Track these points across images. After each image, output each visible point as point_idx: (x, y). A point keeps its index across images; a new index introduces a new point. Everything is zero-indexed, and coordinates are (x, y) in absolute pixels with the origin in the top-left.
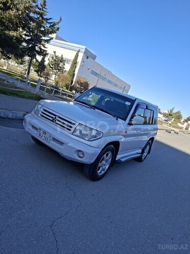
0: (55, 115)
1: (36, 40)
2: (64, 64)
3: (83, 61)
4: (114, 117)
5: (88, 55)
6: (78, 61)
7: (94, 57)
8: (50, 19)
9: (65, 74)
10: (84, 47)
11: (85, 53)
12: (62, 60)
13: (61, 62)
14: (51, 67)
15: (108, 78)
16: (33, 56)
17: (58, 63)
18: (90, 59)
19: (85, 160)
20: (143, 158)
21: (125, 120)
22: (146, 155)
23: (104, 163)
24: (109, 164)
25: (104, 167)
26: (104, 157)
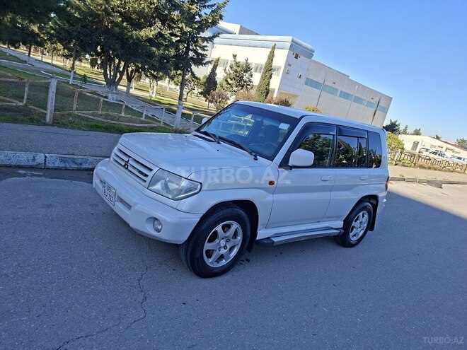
0: (129, 157)
1: (189, 39)
2: (251, 75)
3: (288, 64)
5: (297, 51)
6: (275, 64)
7: (310, 54)
10: (289, 38)
11: (291, 48)
12: (247, 69)
13: (246, 71)
14: (229, 84)
15: (340, 89)
16: (187, 68)
17: (240, 74)
18: (302, 58)
19: (165, 235)
20: (355, 239)
21: (271, 159)
22: (362, 232)
23: (223, 243)
24: (240, 246)
25: (223, 251)
26: (216, 232)
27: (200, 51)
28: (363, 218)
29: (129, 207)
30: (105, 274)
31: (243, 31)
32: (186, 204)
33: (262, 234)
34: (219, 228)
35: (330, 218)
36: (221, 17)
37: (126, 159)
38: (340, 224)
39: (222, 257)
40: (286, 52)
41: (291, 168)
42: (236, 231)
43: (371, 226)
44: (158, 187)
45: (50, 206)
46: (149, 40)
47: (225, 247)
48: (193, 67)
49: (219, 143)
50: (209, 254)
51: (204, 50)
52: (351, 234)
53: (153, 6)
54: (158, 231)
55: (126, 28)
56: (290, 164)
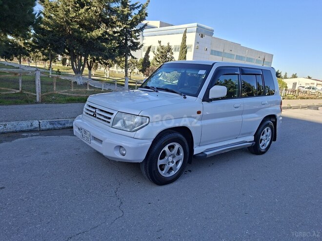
0: (96, 108)
1: (126, 33)
2: (172, 53)
3: (197, 42)
4: (181, 95)
5: (202, 33)
6: (188, 43)
7: (211, 33)
8: (136, 4)
10: (195, 24)
11: (197, 31)
12: (169, 49)
13: (169, 51)
14: (158, 62)
15: (236, 54)
16: (127, 54)
17: (164, 52)
18: (206, 37)
19: (129, 157)
20: (264, 148)
21: (196, 96)
22: (268, 142)
23: (170, 159)
24: (183, 160)
25: (172, 165)
26: (164, 151)
27: (135, 41)
28: (268, 132)
29: (101, 141)
30: (91, 191)
31: (162, 25)
32: (140, 134)
33: (197, 150)
34: (166, 148)
37: (94, 110)
38: (252, 138)
39: (171, 169)
40: (194, 34)
41: (211, 100)
42: (178, 150)
43: (274, 138)
44: (119, 124)
45: (46, 153)
46: (99, 38)
47: (172, 162)
48: (132, 52)
49: (157, 92)
50: (162, 167)
51: (137, 39)
52: (261, 145)
53: (97, 14)
54: (124, 155)
55: (82, 32)
56: (210, 98)
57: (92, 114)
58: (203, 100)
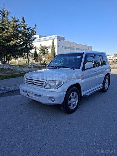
0: (33, 80)
1: (26, 42)
2: (48, 50)
3: (58, 44)
4: (72, 68)
5: (59, 39)
7: (64, 39)
8: (30, 28)
9: (50, 55)
10: (56, 35)
11: (57, 39)
12: (46, 48)
13: (46, 49)
14: (41, 54)
16: (28, 52)
17: (44, 50)
18: (62, 41)
19: (56, 102)
20: (106, 89)
22: (108, 86)
23: (73, 100)
25: (74, 103)
26: (71, 97)
27: (31, 45)
28: (107, 81)
29: (40, 96)
31: (40, 37)
32: (59, 90)
33: (83, 94)
34: (71, 95)
35: (98, 84)
36: (36, 32)
37: (32, 81)
38: (101, 85)
39: (74, 105)
41: (86, 70)
42: (76, 95)
43: (109, 84)
44: (48, 86)
46: (14, 45)
47: (74, 101)
48: (30, 51)
49: (59, 68)
51: (32, 44)
52: (105, 87)
53: (12, 33)
54: (53, 101)
55: (5, 43)
56: (85, 68)
57: (31, 83)
58: (83, 70)
